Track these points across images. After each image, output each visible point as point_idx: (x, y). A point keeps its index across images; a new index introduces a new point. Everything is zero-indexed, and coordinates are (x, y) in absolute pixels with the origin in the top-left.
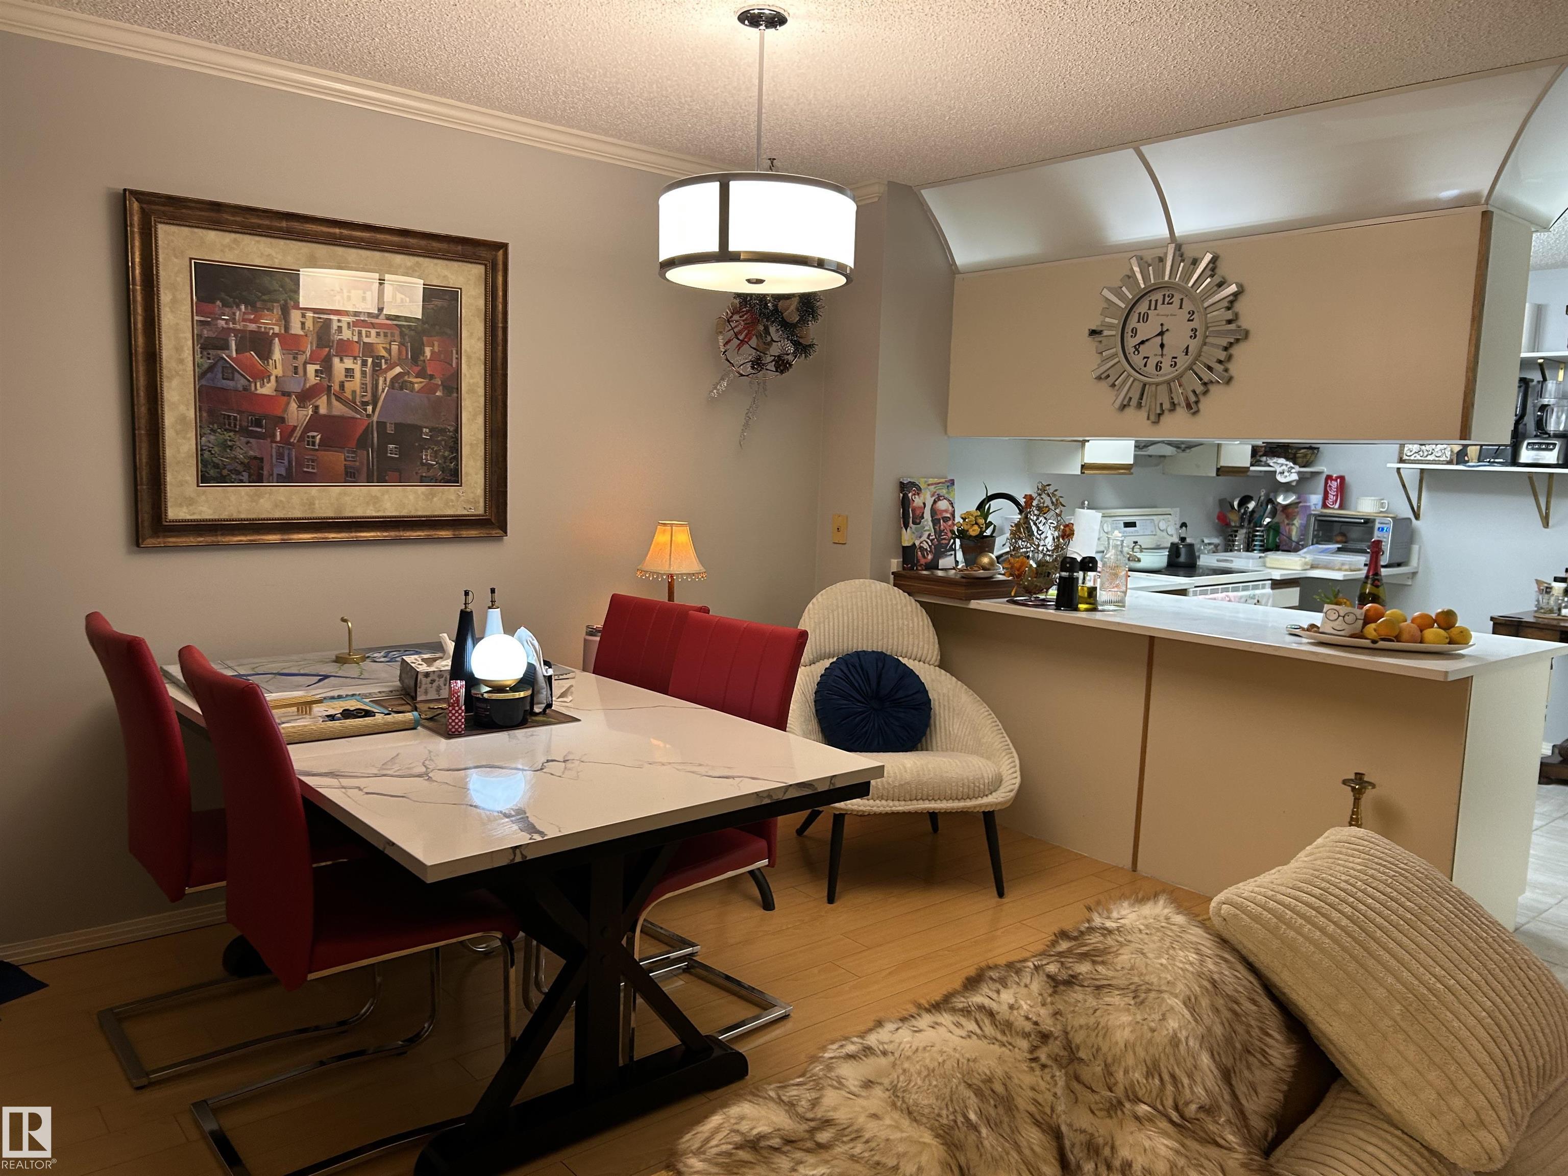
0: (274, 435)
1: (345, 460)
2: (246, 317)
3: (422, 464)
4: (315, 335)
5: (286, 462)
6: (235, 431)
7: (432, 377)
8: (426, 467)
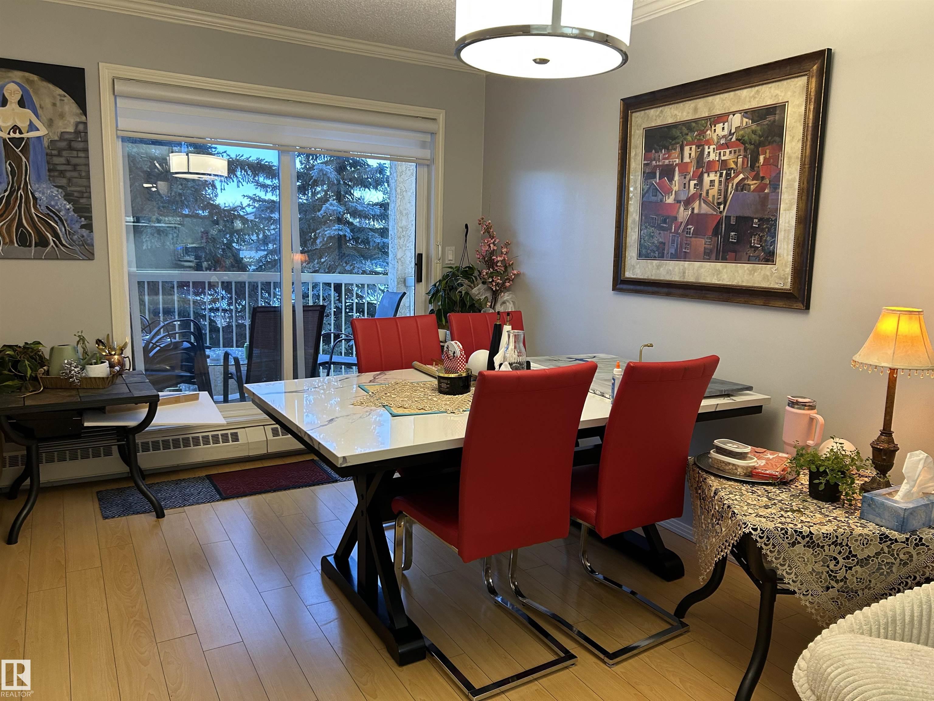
0: (672, 228)
1: (705, 244)
2: (665, 156)
3: (751, 247)
4: (696, 161)
5: (675, 245)
6: (655, 227)
7: (763, 178)
8: (753, 249)
